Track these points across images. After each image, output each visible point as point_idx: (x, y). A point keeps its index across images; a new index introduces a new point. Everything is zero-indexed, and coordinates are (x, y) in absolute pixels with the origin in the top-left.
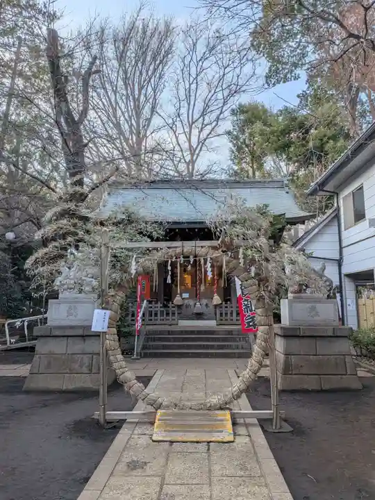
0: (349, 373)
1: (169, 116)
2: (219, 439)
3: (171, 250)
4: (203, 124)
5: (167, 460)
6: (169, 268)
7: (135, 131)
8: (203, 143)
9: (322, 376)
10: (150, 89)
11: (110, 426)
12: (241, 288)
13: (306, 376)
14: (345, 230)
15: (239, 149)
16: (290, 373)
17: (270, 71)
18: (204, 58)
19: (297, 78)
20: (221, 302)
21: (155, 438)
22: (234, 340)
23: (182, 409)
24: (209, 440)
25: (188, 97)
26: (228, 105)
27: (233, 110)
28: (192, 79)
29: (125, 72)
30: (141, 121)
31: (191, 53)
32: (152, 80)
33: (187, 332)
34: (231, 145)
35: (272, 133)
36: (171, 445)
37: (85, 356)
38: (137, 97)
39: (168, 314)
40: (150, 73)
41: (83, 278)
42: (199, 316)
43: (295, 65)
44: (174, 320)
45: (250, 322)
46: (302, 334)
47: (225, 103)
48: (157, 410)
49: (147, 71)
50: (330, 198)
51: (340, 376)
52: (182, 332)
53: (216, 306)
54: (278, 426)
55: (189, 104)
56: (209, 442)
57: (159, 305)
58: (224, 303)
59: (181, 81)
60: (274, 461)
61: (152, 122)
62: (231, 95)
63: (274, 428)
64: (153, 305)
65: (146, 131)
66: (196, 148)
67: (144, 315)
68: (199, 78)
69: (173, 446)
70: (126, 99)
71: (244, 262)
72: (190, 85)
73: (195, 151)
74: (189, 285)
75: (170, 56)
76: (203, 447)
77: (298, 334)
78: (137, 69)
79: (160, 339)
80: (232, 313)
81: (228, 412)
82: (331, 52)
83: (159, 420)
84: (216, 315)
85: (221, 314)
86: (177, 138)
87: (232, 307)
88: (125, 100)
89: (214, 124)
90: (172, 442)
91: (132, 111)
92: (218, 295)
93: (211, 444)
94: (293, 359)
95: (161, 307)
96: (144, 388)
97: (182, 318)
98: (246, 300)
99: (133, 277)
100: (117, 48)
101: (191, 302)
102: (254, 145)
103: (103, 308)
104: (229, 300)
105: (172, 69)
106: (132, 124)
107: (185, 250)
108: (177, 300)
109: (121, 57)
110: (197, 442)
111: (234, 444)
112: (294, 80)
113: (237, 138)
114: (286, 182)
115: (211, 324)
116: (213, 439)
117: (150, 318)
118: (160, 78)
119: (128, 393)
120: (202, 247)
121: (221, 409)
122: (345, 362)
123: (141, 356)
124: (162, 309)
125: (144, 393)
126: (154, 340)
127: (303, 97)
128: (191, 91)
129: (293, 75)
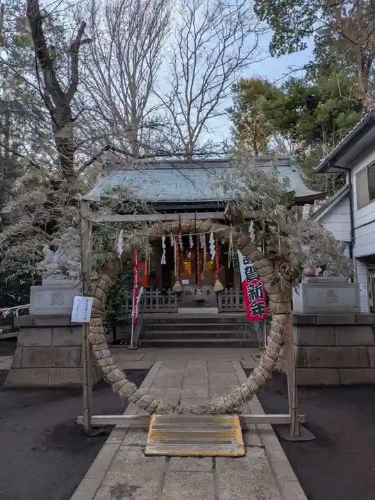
0: (372, 366)
1: (167, 96)
2: (227, 453)
3: (165, 224)
4: (202, 102)
5: (162, 483)
6: (164, 246)
7: (130, 111)
8: (202, 124)
9: (341, 370)
10: (145, 65)
11: (96, 432)
12: (246, 272)
13: (323, 370)
14: (358, 209)
15: (241, 128)
16: (305, 366)
17: (274, 41)
18: (203, 30)
19: (303, 47)
20: (222, 289)
21: (148, 451)
22: (238, 328)
23: (181, 413)
24: (215, 453)
25: (186, 74)
26: (229, 82)
27: (234, 86)
28: (190, 54)
29: (119, 46)
30: (137, 100)
31: (189, 24)
32: (148, 55)
33: (187, 321)
34: (232, 123)
35: (277, 107)
36: (167, 461)
37: (72, 349)
38: (131, 74)
39: (167, 302)
40: (145, 47)
41: (69, 261)
42: (200, 303)
43: (302, 33)
44: (173, 307)
45: (257, 309)
46: (318, 323)
47: (225, 79)
48: (152, 414)
49: (142, 46)
50: (341, 175)
51: (362, 370)
52: (181, 321)
53: (217, 293)
54: (297, 434)
55: (187, 81)
56: (214, 457)
57: (158, 292)
58: (226, 289)
59: (179, 56)
60: (298, 483)
61: (148, 100)
62: (232, 69)
63: (292, 435)
64: (151, 292)
65: (142, 110)
66: (196, 128)
67: (141, 302)
68: (197, 52)
69: (170, 462)
70: (121, 76)
71: (256, 237)
72: (188, 60)
73: (194, 131)
74: (190, 272)
75: (166, 28)
76: (206, 463)
77: (314, 322)
78: (131, 42)
79: (158, 328)
80: (234, 300)
81: (236, 417)
82: (342, 16)
83: (154, 427)
84: (218, 302)
85: (223, 301)
86: (175, 118)
87: (235, 294)
88: (119, 79)
89: (214, 102)
90: (168, 457)
91: (127, 90)
92: (221, 281)
93: (217, 459)
94: (309, 351)
95: (159, 294)
96: (135, 389)
97: (182, 306)
98: (251, 286)
99: (119, 257)
100: (109, 20)
101: (192, 289)
102: (257, 122)
103: (84, 295)
104: (232, 286)
105: (169, 43)
106: (127, 104)
107: (183, 224)
108: (177, 287)
109: (114, 31)
110: (200, 457)
111: (246, 459)
112: (301, 50)
113: (238, 116)
114: (292, 159)
115: (213, 311)
116: (220, 453)
117: (148, 306)
118: (156, 52)
119: (117, 394)
120: (203, 220)
121: (228, 413)
122: (368, 353)
123: (138, 346)
124: (161, 296)
125: (135, 394)
126: (153, 328)
127: (310, 67)
128: (189, 67)
129: (299, 44)
